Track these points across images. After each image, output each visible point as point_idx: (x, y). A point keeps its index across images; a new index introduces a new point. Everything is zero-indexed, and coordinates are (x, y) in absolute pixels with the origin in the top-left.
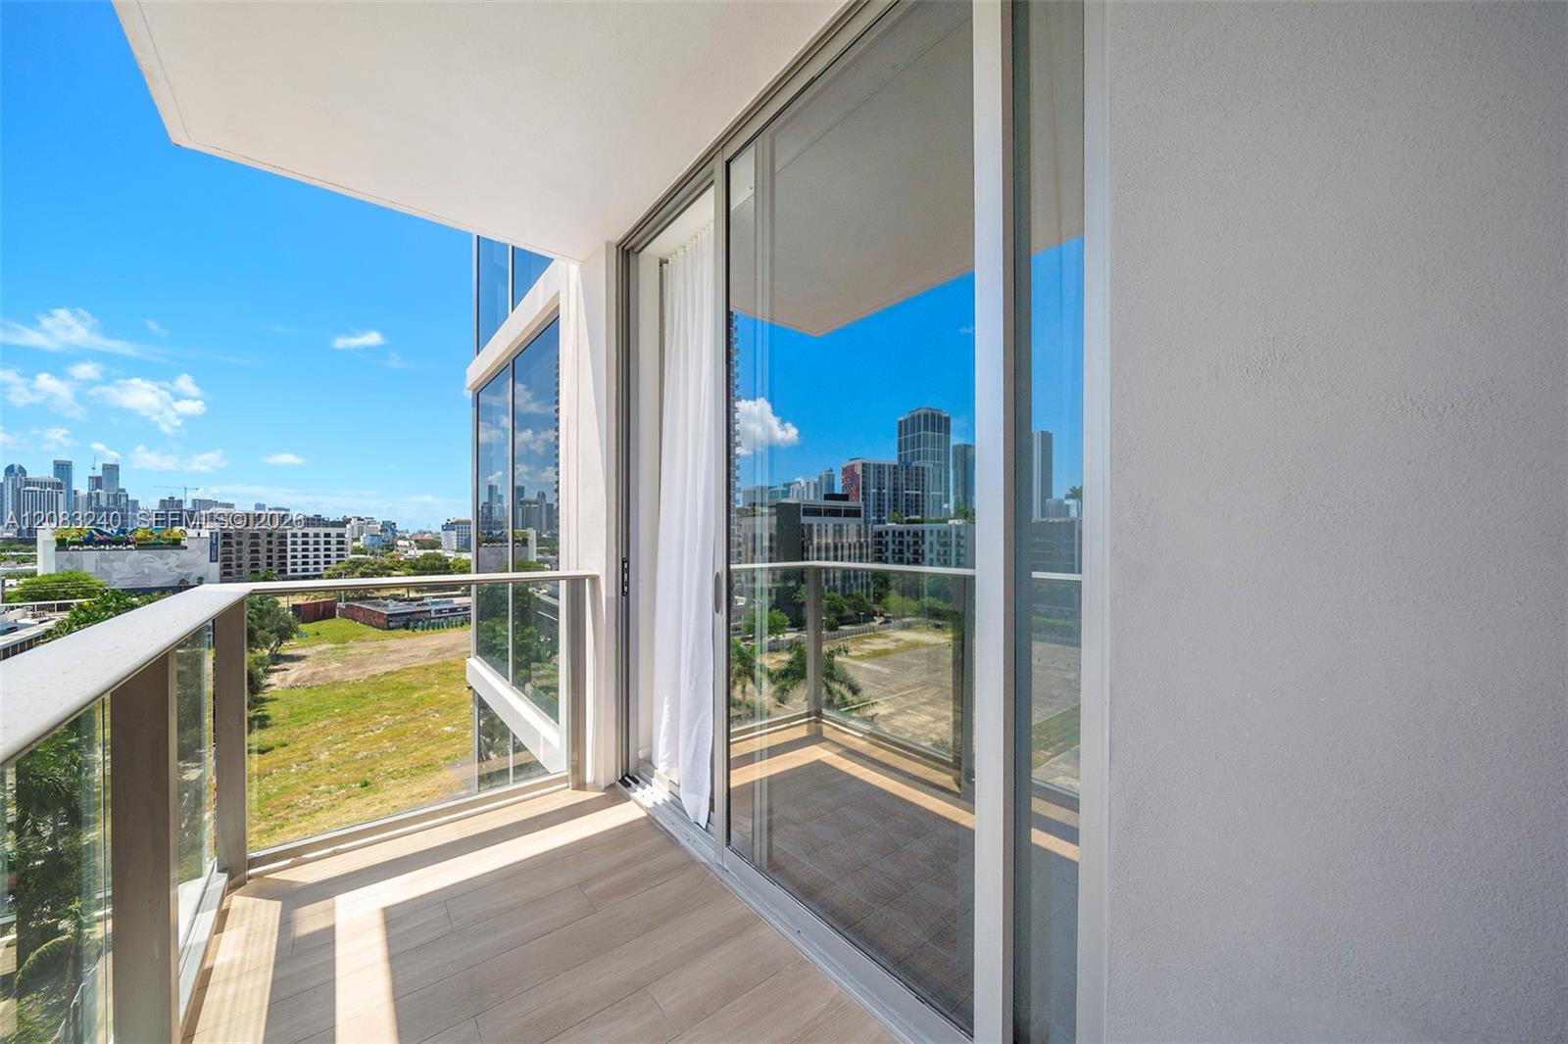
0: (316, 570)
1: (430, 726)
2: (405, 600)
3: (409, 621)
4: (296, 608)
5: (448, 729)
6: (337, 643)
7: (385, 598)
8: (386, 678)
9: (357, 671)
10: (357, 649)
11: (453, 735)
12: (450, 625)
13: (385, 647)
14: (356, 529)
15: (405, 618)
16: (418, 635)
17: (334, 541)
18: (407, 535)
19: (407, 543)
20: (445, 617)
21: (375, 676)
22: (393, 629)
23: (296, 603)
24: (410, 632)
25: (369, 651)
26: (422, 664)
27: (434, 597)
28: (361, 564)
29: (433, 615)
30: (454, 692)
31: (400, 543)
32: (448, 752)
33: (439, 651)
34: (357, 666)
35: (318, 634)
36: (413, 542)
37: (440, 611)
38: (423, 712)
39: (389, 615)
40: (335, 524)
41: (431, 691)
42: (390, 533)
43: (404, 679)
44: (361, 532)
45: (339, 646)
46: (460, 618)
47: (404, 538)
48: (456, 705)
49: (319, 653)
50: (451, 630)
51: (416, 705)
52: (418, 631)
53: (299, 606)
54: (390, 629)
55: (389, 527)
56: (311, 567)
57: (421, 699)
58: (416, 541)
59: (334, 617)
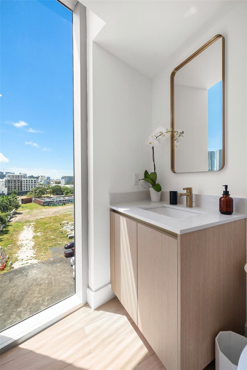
0: (29, 189)
1: (48, 236)
2: (49, 198)
3: (49, 204)
4: (22, 200)
5: (52, 237)
6: (30, 210)
7: (45, 197)
8: (40, 220)
9: (34, 218)
10: (35, 211)
11: (53, 239)
12: (59, 205)
13: (42, 211)
14: (41, 179)
15: (48, 203)
16: (51, 208)
17: (33, 182)
18: (54, 181)
19: (53, 182)
20: (58, 203)
21: (37, 219)
22: (45, 206)
23: (23, 198)
24: (49, 207)
25: (37, 212)
26: (50, 216)
27: (56, 197)
28: (39, 188)
29: (55, 202)
30: (56, 225)
31: (51, 182)
32: (51, 244)
33: (55, 212)
34: (34, 216)
35: (27, 207)
36: (54, 182)
37: (57, 201)
38: (47, 231)
39: (44, 202)
40: (36, 178)
41: (50, 225)
42: (49, 180)
43: (44, 221)
44: (42, 180)
45: (31, 210)
46: (62, 203)
47: (53, 181)
48: (56, 229)
49: (26, 212)
50: (59, 206)
51: (46, 229)
52: (51, 207)
53: (23, 199)
54: (44, 206)
55: (48, 178)
56: (28, 189)
57: (47, 227)
58: (55, 182)
59: (31, 202)
